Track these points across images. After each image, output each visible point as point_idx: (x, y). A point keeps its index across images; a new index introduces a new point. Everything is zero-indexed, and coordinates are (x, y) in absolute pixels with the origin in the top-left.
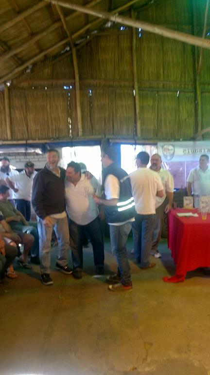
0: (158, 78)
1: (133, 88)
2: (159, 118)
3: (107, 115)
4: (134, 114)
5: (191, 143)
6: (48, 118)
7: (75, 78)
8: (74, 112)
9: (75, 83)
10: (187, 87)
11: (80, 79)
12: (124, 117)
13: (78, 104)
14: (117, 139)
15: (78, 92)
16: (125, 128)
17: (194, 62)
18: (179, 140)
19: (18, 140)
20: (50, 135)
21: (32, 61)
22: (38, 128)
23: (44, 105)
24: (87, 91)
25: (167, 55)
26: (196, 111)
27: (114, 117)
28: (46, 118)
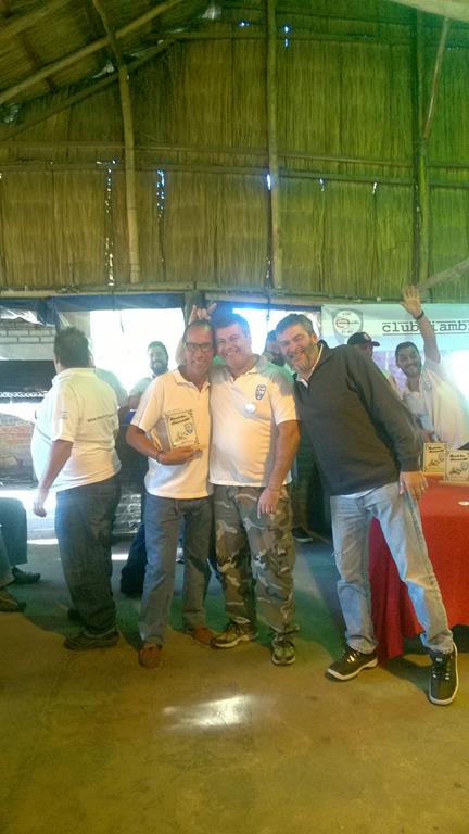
0: (327, 147)
1: (267, 168)
2: (328, 245)
3: (201, 233)
6: (54, 233)
7: (123, 140)
8: (120, 223)
9: (124, 152)
10: (395, 172)
11: (136, 142)
12: (243, 239)
13: (130, 204)
14: (223, 292)
15: (130, 174)
17: (415, 114)
18: (373, 300)
20: (60, 278)
22: (31, 260)
23: (46, 205)
24: (154, 173)
25: (352, 94)
26: (416, 231)
27: (219, 239)
28: (49, 236)
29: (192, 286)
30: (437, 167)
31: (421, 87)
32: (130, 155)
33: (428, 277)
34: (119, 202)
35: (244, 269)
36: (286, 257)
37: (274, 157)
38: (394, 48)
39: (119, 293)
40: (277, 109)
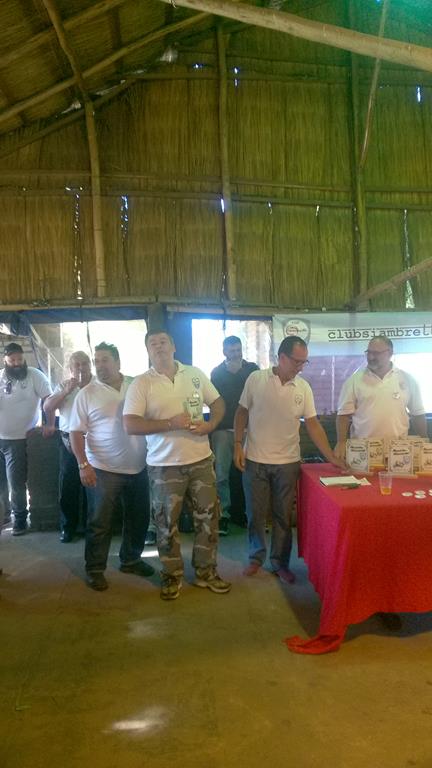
0: (275, 174)
1: (221, 194)
2: (277, 261)
3: (162, 252)
5: (346, 316)
6: (27, 254)
7: (89, 169)
8: (87, 243)
9: (90, 178)
10: (336, 195)
11: (103, 170)
12: (200, 256)
14: (182, 305)
15: (97, 199)
17: (352, 145)
18: (318, 310)
20: (32, 293)
22: (5, 275)
23: (19, 228)
24: (118, 199)
25: (295, 128)
26: (356, 249)
27: (178, 257)
28: (22, 255)
29: (153, 299)
30: (373, 192)
31: (356, 122)
32: (96, 182)
33: (368, 288)
34: (87, 224)
35: (202, 284)
36: (240, 273)
37: (227, 184)
38: (332, 86)
39: (87, 307)
40: (229, 140)
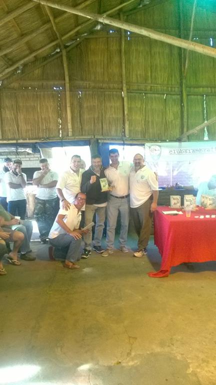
0: (146, 80)
1: (122, 89)
2: (147, 119)
3: (96, 116)
4: (122, 116)
5: (177, 144)
6: (38, 118)
7: (64, 79)
8: (64, 113)
9: (65, 84)
10: (173, 89)
11: (70, 80)
12: (113, 118)
13: (68, 105)
14: (106, 139)
15: (68, 93)
16: (114, 129)
17: (181, 66)
18: (165, 141)
19: (9, 140)
20: (41, 135)
21: (22, 62)
22: (29, 128)
23: (35, 106)
24: (77, 92)
25: (155, 59)
26: (182, 112)
27: (103, 118)
28: (36, 118)
29: (93, 137)
30: (190, 87)
31: (183, 56)
32: (67, 85)
33: (187, 131)
36: (130, 125)
37: (124, 85)
39: (64, 140)
